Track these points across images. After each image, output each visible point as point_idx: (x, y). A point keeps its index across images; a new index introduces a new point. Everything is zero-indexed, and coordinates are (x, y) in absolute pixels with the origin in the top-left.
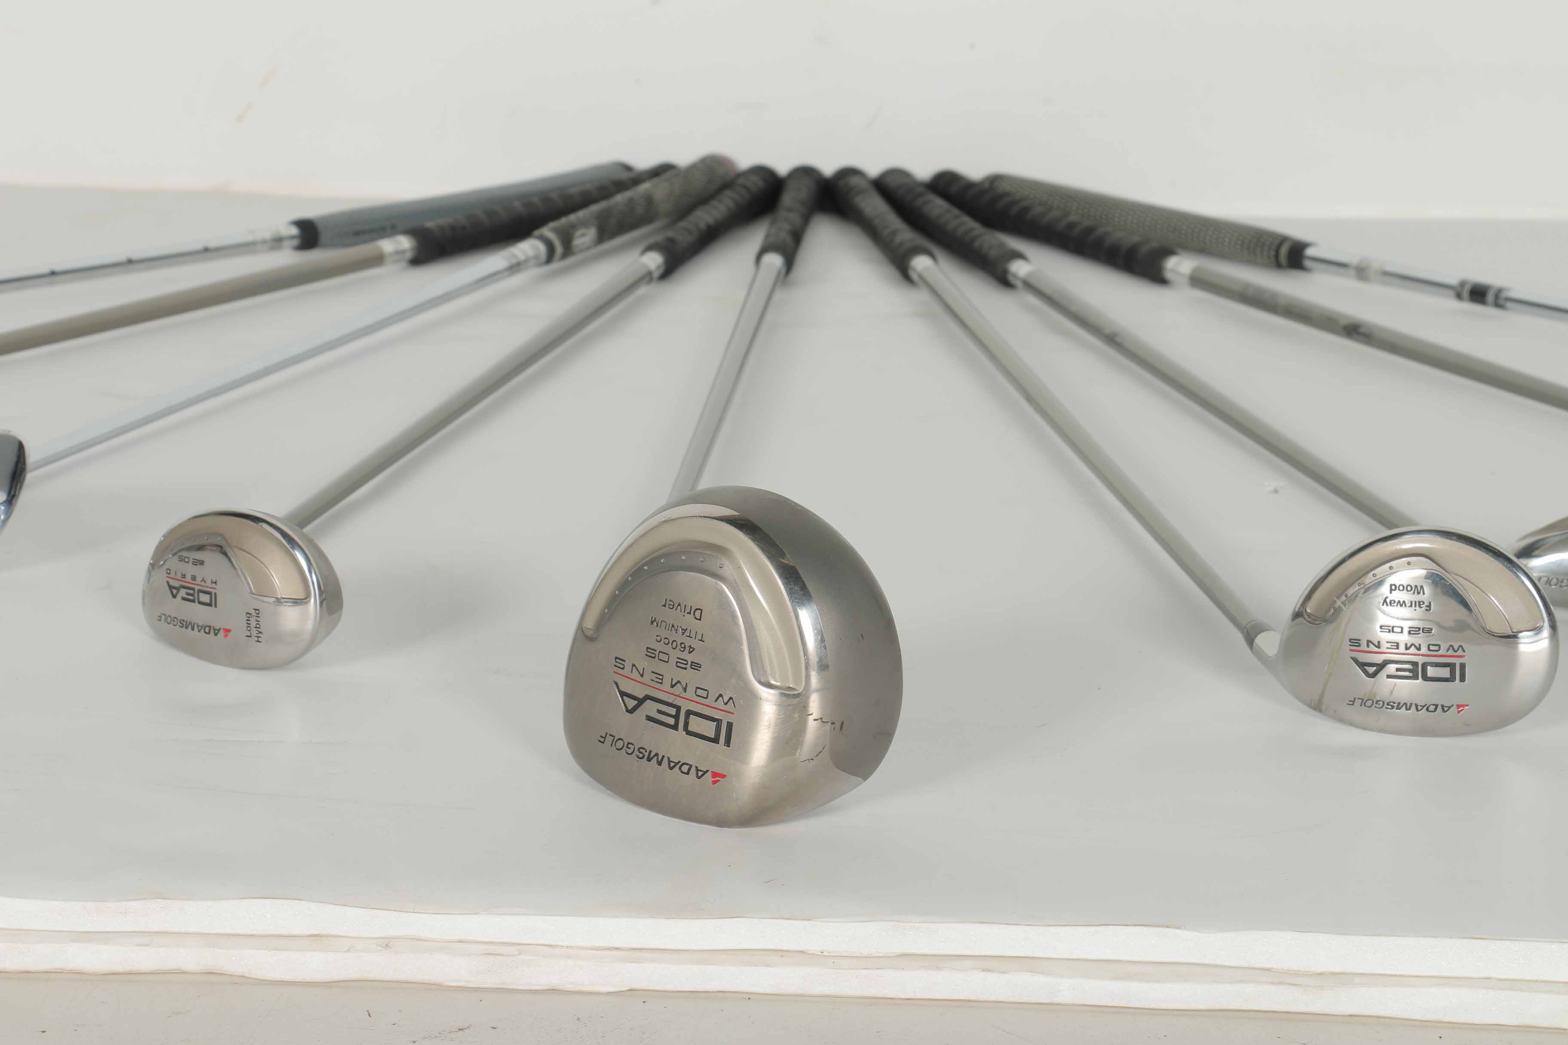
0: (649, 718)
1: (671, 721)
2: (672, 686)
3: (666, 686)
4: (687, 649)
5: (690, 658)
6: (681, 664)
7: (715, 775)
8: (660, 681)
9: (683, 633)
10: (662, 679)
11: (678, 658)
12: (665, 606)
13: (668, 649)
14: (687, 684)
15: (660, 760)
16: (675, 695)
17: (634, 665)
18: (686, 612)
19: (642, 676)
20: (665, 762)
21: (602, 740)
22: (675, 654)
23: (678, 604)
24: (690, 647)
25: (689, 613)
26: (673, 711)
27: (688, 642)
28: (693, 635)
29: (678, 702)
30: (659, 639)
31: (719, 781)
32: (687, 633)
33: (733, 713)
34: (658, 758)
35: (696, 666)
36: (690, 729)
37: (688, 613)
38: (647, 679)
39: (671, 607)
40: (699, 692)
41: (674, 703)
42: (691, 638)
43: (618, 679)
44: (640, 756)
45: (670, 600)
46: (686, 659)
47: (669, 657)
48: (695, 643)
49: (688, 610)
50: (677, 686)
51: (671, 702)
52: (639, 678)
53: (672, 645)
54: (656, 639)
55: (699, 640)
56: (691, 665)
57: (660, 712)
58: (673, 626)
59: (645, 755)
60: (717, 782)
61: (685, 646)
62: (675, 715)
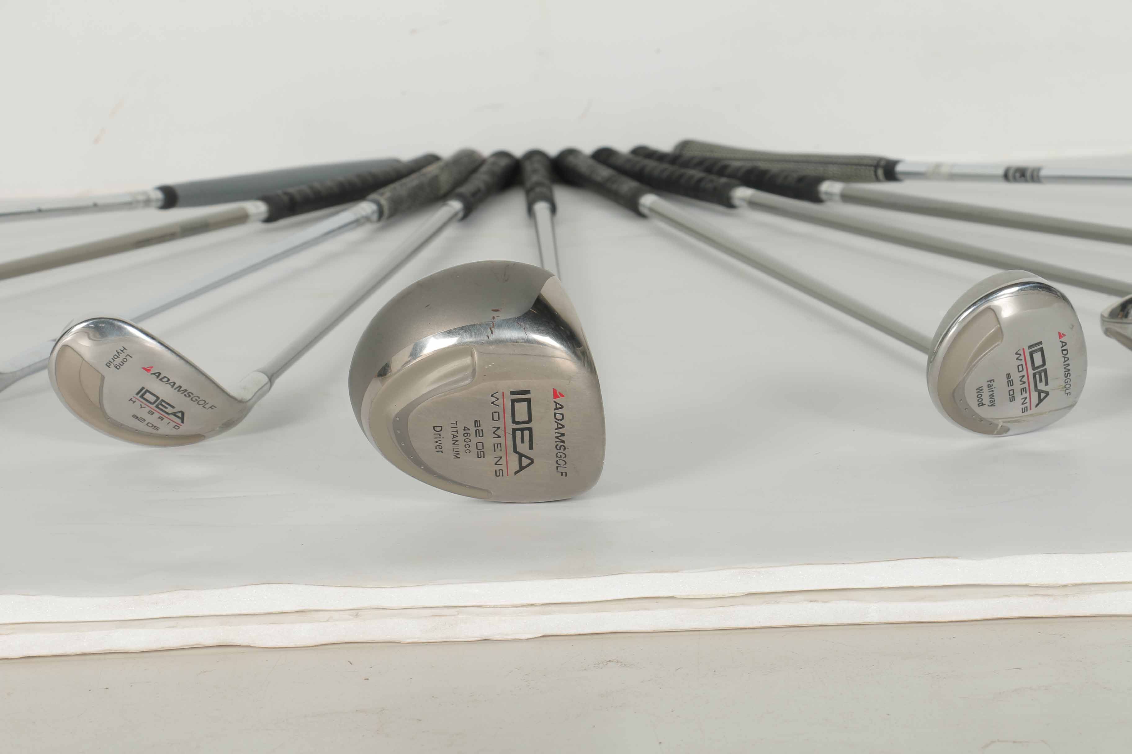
0: (531, 447)
1: (526, 433)
2: (499, 437)
3: (501, 440)
4: (467, 432)
5: (473, 429)
6: (480, 433)
7: (556, 396)
8: (499, 445)
9: (457, 436)
10: (498, 444)
11: (476, 436)
12: (442, 451)
13: (473, 444)
14: (493, 428)
15: (560, 435)
16: (505, 434)
17: (496, 464)
18: (440, 437)
19: (501, 458)
20: (561, 431)
21: (564, 474)
22: (475, 440)
23: (436, 443)
24: (465, 430)
25: (440, 434)
26: (518, 434)
27: (461, 432)
28: (455, 430)
29: (509, 431)
30: (468, 451)
31: (559, 392)
32: (455, 433)
33: (503, 393)
34: (560, 436)
35: (477, 424)
36: (527, 419)
37: (440, 436)
38: (502, 454)
39: (440, 447)
40: (496, 418)
41: (512, 434)
42: (457, 430)
43: (512, 471)
44: (564, 448)
45: (436, 448)
46: (475, 432)
47: (478, 443)
48: (460, 427)
49: (438, 436)
50: (498, 434)
51: (512, 435)
52: (504, 458)
53: (468, 442)
54: (469, 453)
55: (457, 425)
56: (477, 427)
57: (523, 442)
58: (454, 444)
59: (560, 445)
60: (561, 394)
61: (465, 433)
62: (521, 431)
